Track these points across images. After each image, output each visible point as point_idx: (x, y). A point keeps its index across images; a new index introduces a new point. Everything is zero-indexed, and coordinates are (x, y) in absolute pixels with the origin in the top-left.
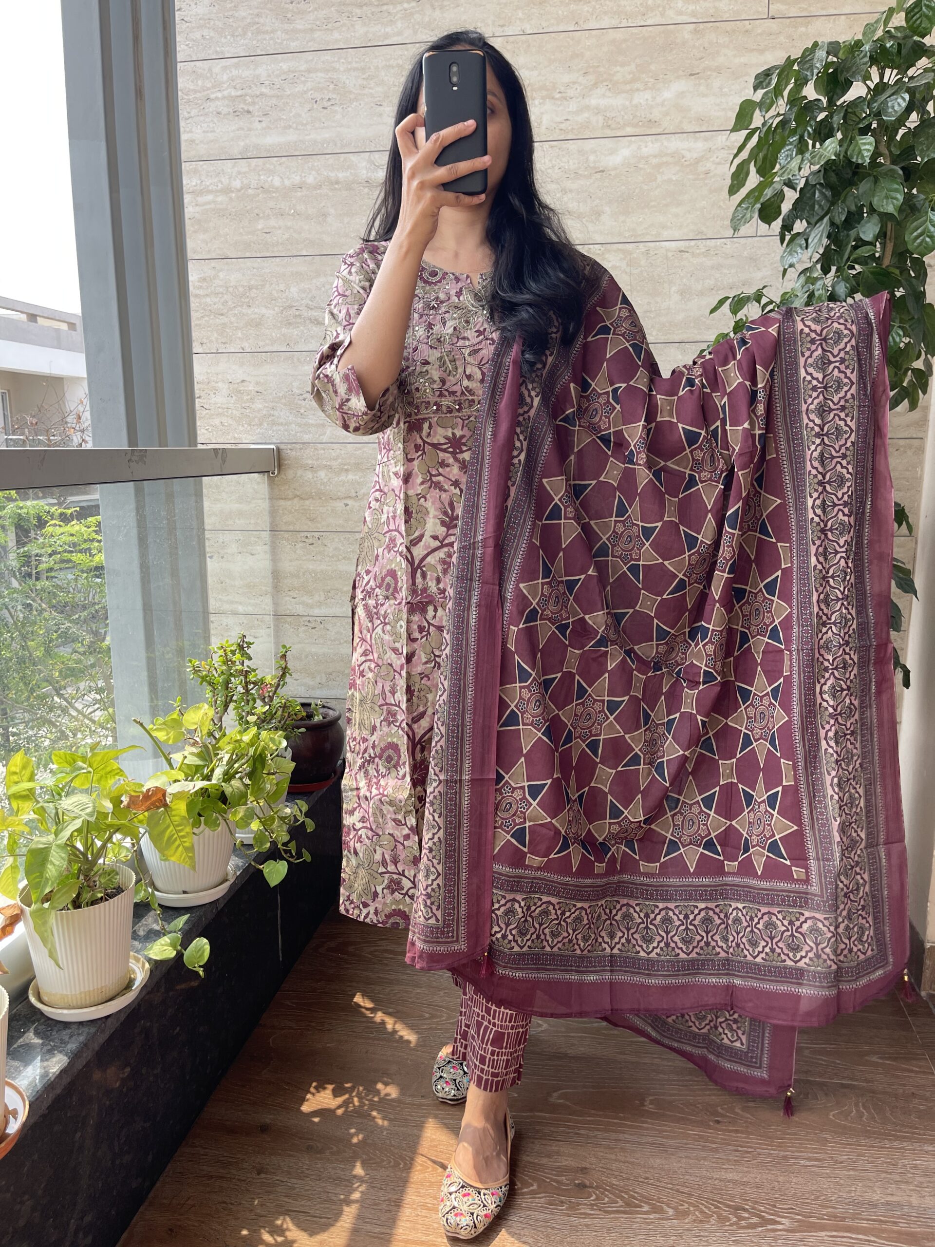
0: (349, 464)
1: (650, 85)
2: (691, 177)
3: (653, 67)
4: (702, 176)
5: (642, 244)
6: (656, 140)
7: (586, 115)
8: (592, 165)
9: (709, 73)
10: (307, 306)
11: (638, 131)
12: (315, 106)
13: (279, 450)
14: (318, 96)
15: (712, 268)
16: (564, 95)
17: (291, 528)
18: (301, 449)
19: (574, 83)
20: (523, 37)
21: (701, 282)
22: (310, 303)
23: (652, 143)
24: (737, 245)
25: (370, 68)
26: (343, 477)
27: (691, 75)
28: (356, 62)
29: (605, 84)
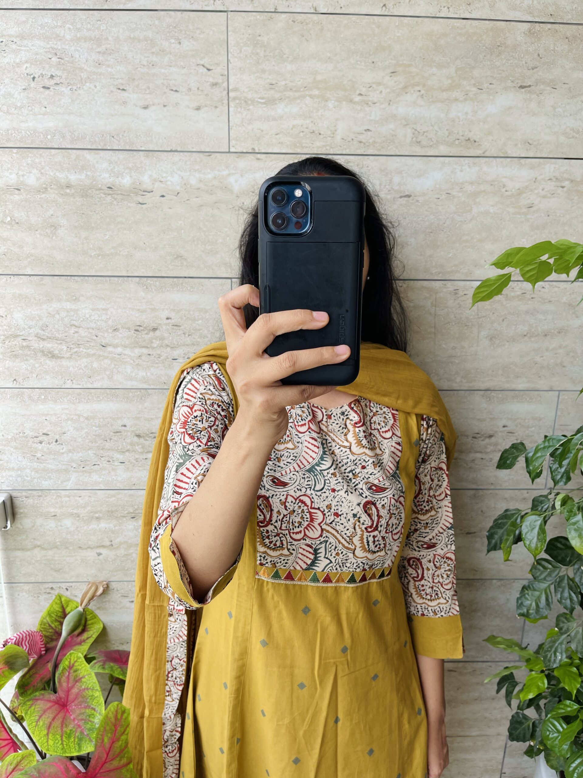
0: (100, 512)
1: (471, 94)
2: (511, 210)
3: (476, 73)
4: (524, 210)
5: (449, 284)
6: (474, 164)
7: (392, 126)
8: (396, 188)
9: (542, 87)
10: (37, 336)
11: (454, 152)
12: (33, 84)
13: (11, 499)
14: (37, 72)
15: (527, 312)
16: (365, 98)
17: (32, 579)
18: (40, 496)
19: (379, 84)
20: (315, 17)
21: (514, 327)
22: (42, 333)
23: (469, 166)
24: (556, 289)
25: (107, 39)
26: (94, 526)
27: (522, 87)
28: (88, 30)
29: (417, 88)
